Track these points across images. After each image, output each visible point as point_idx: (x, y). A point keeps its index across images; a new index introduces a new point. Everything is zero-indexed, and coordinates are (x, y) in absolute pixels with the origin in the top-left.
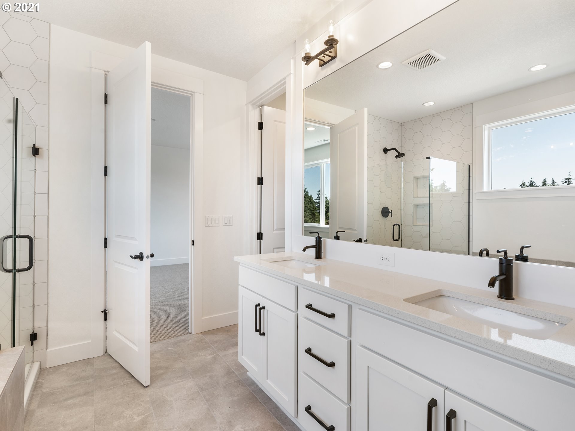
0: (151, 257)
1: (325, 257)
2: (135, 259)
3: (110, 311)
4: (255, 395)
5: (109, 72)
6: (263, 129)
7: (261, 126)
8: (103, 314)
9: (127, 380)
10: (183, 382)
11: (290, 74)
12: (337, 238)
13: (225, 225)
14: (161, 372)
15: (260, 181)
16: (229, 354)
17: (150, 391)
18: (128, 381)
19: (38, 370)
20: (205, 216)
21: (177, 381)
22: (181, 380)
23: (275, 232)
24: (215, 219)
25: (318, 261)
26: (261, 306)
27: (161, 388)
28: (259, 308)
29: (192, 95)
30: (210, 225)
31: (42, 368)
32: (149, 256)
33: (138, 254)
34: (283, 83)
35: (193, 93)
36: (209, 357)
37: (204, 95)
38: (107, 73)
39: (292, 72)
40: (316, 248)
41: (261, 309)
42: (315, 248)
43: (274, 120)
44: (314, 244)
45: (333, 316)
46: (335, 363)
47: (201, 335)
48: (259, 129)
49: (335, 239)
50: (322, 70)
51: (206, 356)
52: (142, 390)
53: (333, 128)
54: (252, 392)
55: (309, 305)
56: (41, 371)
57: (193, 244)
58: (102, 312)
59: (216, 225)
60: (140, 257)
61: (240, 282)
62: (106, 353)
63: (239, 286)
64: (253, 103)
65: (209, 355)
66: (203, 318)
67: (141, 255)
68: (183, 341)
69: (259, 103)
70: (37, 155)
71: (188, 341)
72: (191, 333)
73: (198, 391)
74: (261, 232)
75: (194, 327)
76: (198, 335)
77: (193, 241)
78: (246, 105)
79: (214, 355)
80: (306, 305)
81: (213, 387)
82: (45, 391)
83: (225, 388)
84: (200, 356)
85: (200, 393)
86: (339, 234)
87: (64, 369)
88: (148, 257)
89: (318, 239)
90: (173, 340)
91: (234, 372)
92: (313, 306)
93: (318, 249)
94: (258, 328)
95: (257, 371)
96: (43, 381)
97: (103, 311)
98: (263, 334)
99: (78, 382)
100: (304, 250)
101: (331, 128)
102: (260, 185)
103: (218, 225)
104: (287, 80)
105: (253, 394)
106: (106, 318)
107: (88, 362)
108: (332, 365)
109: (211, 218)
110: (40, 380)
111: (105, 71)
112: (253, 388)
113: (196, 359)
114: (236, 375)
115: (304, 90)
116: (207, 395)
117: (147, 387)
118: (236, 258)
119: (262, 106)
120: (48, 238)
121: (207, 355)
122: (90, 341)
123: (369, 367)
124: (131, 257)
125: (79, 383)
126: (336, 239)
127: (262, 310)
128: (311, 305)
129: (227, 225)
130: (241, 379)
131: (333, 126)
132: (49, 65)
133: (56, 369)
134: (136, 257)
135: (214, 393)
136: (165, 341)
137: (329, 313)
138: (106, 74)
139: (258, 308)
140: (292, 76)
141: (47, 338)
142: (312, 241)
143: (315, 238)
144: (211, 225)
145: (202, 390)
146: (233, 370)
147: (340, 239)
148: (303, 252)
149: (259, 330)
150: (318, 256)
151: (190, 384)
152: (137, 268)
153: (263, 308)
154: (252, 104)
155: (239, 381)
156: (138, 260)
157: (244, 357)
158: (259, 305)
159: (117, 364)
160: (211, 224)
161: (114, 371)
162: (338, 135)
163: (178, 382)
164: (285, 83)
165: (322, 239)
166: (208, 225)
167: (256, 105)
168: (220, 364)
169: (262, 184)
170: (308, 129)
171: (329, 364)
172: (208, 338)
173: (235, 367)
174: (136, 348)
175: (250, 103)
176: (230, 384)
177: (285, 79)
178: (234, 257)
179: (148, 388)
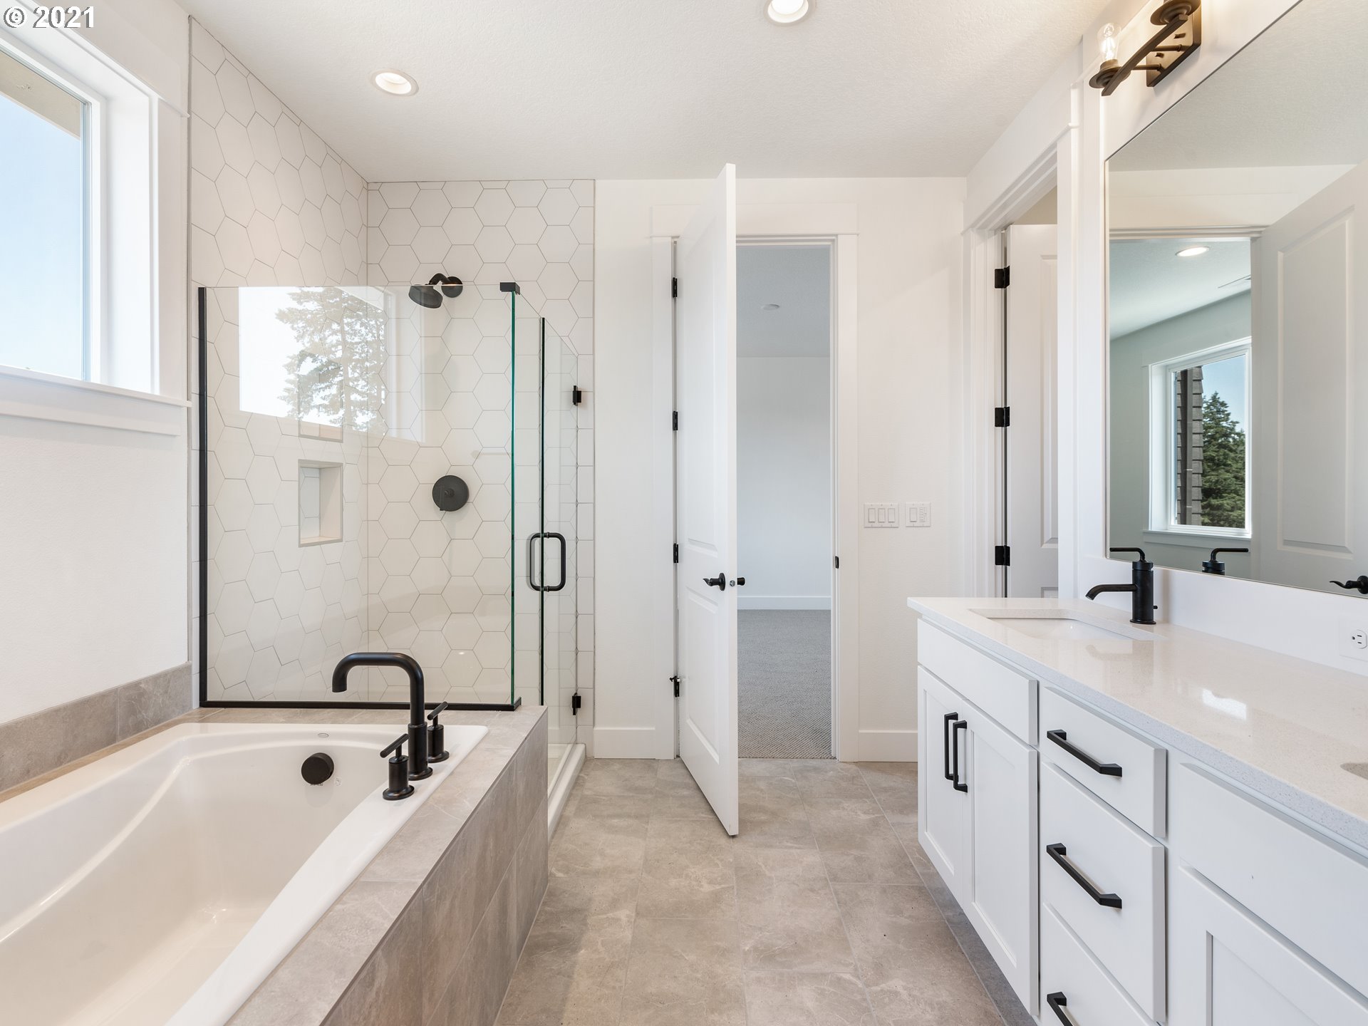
0: (738, 584)
1: (1167, 619)
2: (712, 585)
3: (684, 680)
4: (952, 931)
5: (678, 237)
6: (1009, 284)
7: (1004, 279)
8: (672, 683)
9: (702, 813)
10: (798, 851)
11: (1069, 129)
12: (1214, 568)
13: (912, 524)
14: (763, 817)
15: (1002, 417)
16: (909, 824)
17: (736, 846)
18: (704, 815)
19: (581, 757)
20: (864, 505)
21: (789, 844)
22: (795, 845)
23: (1045, 546)
24: (887, 512)
25: (1141, 631)
26: (960, 719)
27: (757, 847)
28: (954, 723)
29: (833, 241)
30: (874, 525)
31: (588, 756)
32: (734, 582)
33: (717, 577)
34: (1050, 158)
35: (834, 238)
36: (863, 817)
37: (858, 235)
38: (676, 240)
39: (1074, 121)
40: (1135, 591)
41: (956, 727)
42: (1131, 592)
43: (1042, 256)
44: (1129, 580)
45: (1115, 771)
46: (1121, 900)
47: (854, 767)
48: (997, 286)
49: (1206, 571)
50: (1157, 93)
51: (856, 814)
52: (723, 841)
53: (1259, 238)
54: (945, 923)
55: (1056, 734)
56: (587, 761)
57: (837, 567)
58: (671, 679)
59: (889, 525)
60: (720, 582)
61: (921, 658)
62: (678, 756)
63: (919, 667)
64: (978, 225)
65: (865, 813)
66: (860, 731)
67: (722, 580)
68: (816, 769)
69: (998, 221)
70: (579, 404)
71: (826, 772)
72: (835, 758)
73: (826, 879)
74: (1006, 546)
75: (843, 746)
76: (848, 766)
77: (837, 559)
78: (962, 234)
79: (873, 816)
80: (1048, 733)
81: (859, 882)
82: (587, 793)
83: (885, 891)
84: (843, 808)
85: (830, 883)
86: (1220, 558)
87: (616, 767)
88: (732, 584)
89: (1139, 568)
90: (795, 764)
91: (912, 866)
92: (1071, 739)
93: (1139, 595)
94: (951, 772)
95: (953, 873)
96: (586, 777)
97: (672, 677)
98: (964, 788)
99: (631, 794)
100: (1092, 594)
101: (1253, 240)
102: (1002, 426)
103: (893, 525)
104: (1059, 149)
105: (947, 926)
106: (677, 693)
107: (649, 764)
108: (1113, 902)
109: (877, 509)
110: (581, 775)
111: (673, 237)
112: (951, 914)
113: (834, 813)
114: (917, 874)
115: (1107, 162)
116: (843, 892)
117: (733, 837)
118: (913, 602)
119: (1006, 227)
120: (594, 540)
121: (859, 813)
122: (654, 729)
123: (1211, 938)
124: (706, 580)
125: (632, 796)
126: (1210, 570)
127: (960, 731)
128: (1063, 735)
129: (916, 524)
130: (926, 886)
131: (1260, 232)
132: (594, 249)
133: (606, 762)
134: (712, 582)
135: (859, 893)
136: (781, 761)
137: (1104, 760)
138: (675, 242)
139: (951, 722)
140: (1074, 134)
141: (594, 709)
142: (1122, 572)
143: (1131, 564)
144: (876, 524)
145: (835, 878)
146: (911, 860)
147: (1226, 571)
148: (1088, 600)
149: (953, 777)
150: (1143, 613)
151: (810, 859)
152: (716, 604)
153: (964, 725)
154: (979, 228)
155: (921, 890)
156: (717, 587)
157: (928, 835)
158: (955, 716)
159: (691, 782)
160: (877, 522)
161: (686, 792)
162: (1280, 255)
163: (791, 847)
164: (1054, 159)
165: (1156, 570)
166: (870, 525)
167: (989, 228)
168: (884, 839)
169: (1008, 424)
170: (1181, 254)
171: (1101, 897)
172: (869, 778)
173: (918, 856)
174: (716, 757)
175: (972, 226)
176: (897, 886)
177: (1054, 146)
178: (909, 598)
179: (734, 840)
